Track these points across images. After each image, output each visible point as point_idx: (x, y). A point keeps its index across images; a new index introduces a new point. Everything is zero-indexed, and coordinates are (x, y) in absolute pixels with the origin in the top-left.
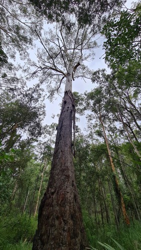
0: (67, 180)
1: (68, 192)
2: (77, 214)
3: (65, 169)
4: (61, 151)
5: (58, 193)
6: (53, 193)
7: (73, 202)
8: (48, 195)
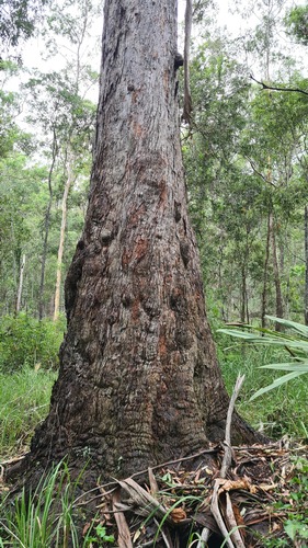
0: (156, 198)
1: (160, 237)
2: (191, 298)
3: (149, 162)
4: (131, 89)
5: (124, 237)
6: (106, 241)
7: (177, 267)
8: (91, 248)
